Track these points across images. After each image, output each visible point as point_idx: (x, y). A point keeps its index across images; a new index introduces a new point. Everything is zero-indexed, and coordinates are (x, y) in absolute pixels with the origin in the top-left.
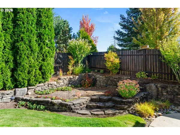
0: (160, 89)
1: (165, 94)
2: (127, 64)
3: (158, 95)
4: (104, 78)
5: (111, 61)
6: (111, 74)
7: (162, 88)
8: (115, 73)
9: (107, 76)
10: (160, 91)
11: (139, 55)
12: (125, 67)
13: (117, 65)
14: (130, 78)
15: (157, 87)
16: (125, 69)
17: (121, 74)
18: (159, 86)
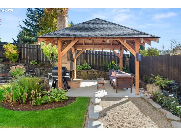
0: (42, 71)
1: (44, 73)
2: (25, 55)
3: (41, 74)
4: (3, 66)
5: (10, 52)
6: (10, 62)
7: (43, 70)
8: (14, 61)
9: (5, 64)
10: (42, 72)
11: (34, 49)
12: (23, 56)
13: (15, 55)
14: (24, 65)
15: (40, 70)
16: (23, 58)
17: (20, 62)
18: (41, 69)
